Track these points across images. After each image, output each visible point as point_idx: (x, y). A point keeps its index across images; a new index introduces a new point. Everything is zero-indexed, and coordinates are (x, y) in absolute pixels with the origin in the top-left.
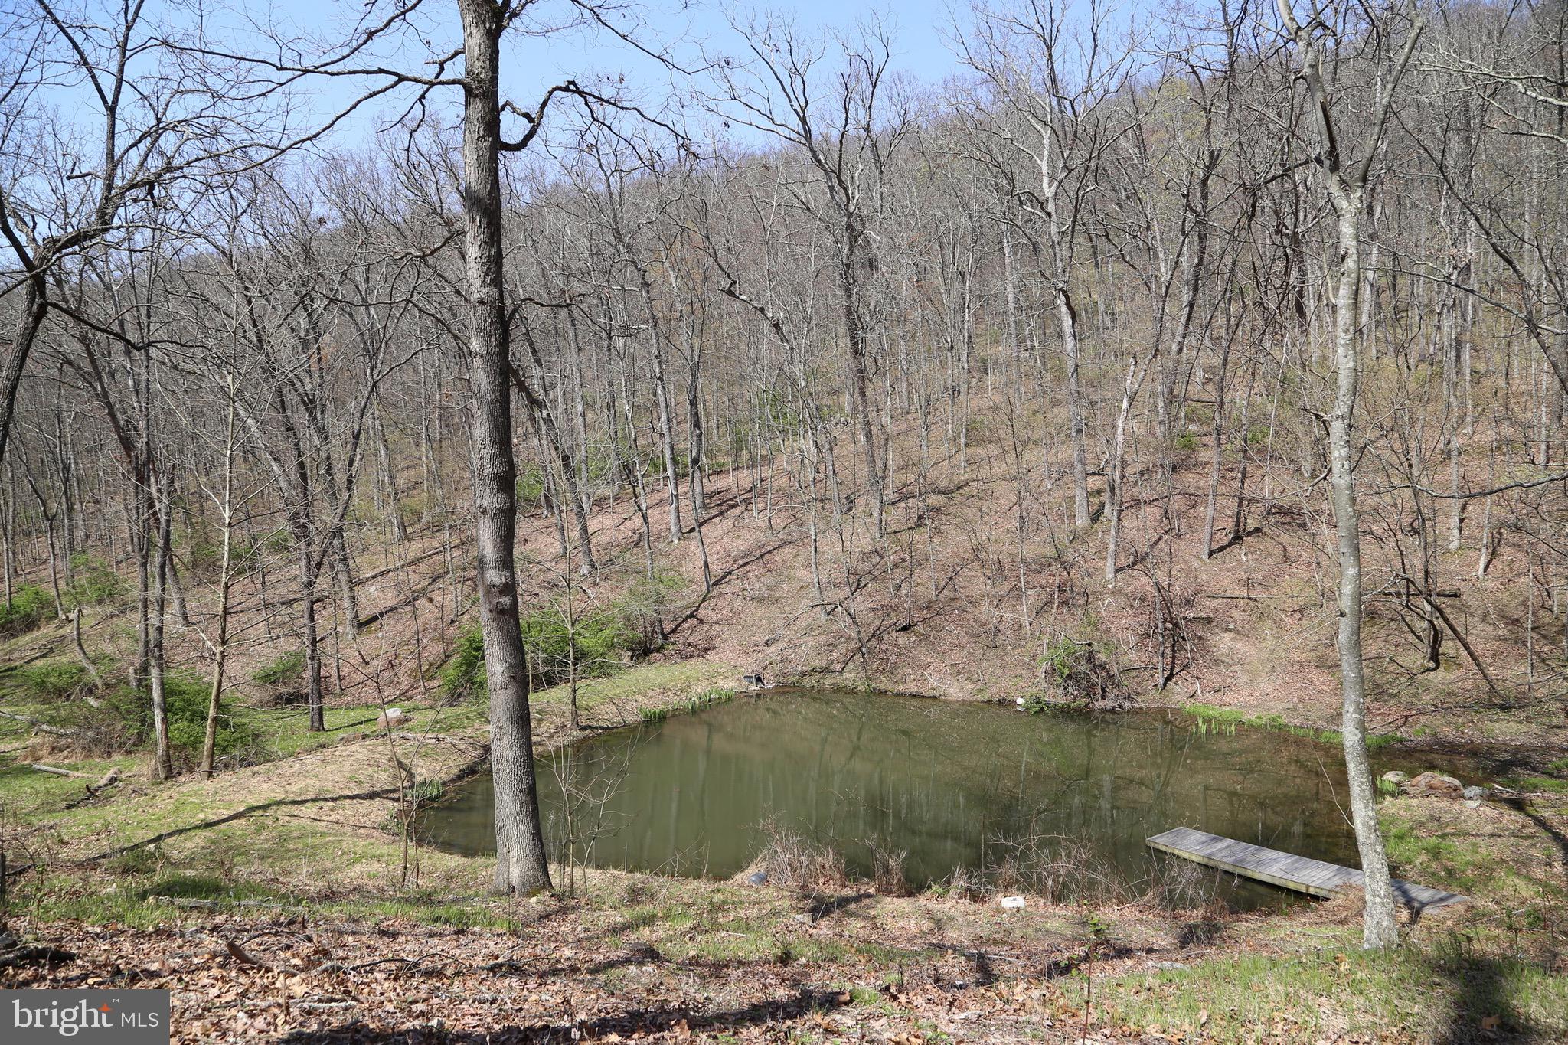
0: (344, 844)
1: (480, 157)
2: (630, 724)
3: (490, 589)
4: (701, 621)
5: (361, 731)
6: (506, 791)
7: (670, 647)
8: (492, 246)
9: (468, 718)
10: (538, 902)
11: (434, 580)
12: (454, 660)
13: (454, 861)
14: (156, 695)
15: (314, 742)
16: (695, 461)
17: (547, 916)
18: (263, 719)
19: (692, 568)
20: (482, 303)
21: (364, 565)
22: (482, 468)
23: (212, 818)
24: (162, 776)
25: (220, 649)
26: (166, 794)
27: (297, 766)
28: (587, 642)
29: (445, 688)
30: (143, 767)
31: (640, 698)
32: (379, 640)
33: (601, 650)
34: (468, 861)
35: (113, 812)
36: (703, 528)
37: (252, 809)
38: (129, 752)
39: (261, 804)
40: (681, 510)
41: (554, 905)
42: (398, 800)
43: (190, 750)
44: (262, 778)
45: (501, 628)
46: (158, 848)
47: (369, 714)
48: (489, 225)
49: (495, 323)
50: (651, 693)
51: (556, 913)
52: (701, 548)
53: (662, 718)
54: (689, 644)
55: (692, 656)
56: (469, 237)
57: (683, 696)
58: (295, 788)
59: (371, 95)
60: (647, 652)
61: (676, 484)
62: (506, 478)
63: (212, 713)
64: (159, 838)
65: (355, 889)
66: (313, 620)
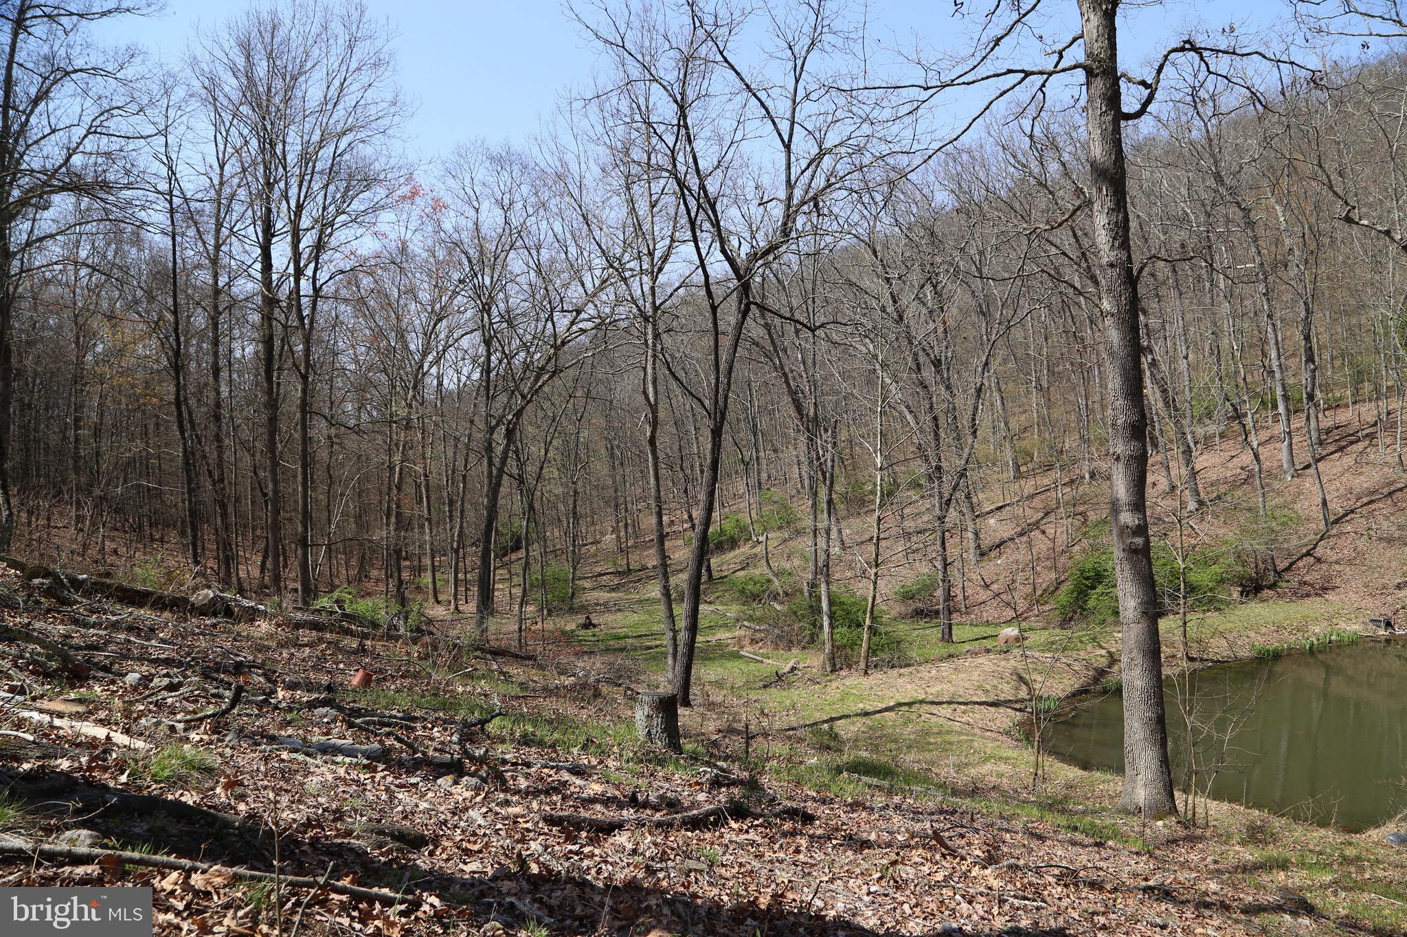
0: (976, 744)
1: (1103, 131)
2: (1241, 660)
3: (1123, 530)
4: (1319, 560)
5: (985, 646)
6: (1135, 718)
7: (1284, 584)
8: (1119, 211)
9: (1081, 642)
10: (1165, 826)
11: (1047, 514)
12: (1066, 587)
13: (1073, 773)
14: (825, 605)
15: (945, 652)
16: (1311, 397)
17: (1175, 841)
18: (902, 628)
19: (1309, 505)
20: (1112, 265)
21: (986, 500)
22: (1115, 418)
23: (869, 708)
24: (829, 669)
25: (874, 570)
26: (834, 684)
27: (934, 672)
28: (1197, 577)
29: (1057, 612)
30: (814, 661)
31: (1252, 634)
32: (998, 566)
33: (1211, 585)
34: (1084, 773)
35: (798, 694)
36: (1320, 465)
37: (900, 704)
38: (804, 648)
39: (906, 701)
40: (1294, 447)
41: (1181, 832)
42: (1020, 710)
43: (849, 651)
44: (906, 679)
45: (1134, 566)
46: (831, 728)
47: (990, 631)
48: (1115, 193)
49: (1124, 283)
50: (1264, 630)
51: (1184, 839)
52: (1318, 486)
53: (1277, 656)
54: (1305, 583)
55: (1308, 595)
56: (1096, 206)
57: (1299, 635)
58: (933, 690)
59: (1001, 95)
60: (1258, 589)
61: (1289, 420)
62: (1138, 427)
63: (868, 622)
64: (832, 719)
65: (994, 787)
66: (944, 549)
